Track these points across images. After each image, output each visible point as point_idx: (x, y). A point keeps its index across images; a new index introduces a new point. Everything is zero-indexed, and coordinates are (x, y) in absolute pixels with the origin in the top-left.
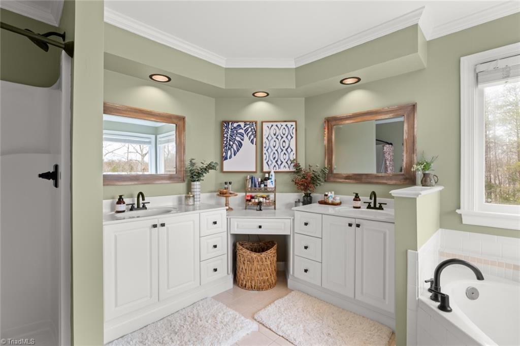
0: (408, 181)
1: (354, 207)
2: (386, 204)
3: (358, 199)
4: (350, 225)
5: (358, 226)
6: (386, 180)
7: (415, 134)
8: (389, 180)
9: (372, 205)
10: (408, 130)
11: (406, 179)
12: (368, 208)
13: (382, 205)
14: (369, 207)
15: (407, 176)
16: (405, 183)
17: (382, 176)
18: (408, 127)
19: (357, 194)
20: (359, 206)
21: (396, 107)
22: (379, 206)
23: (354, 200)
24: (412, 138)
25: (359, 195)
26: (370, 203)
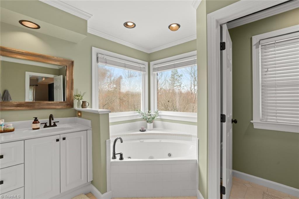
0: (69, 106)
1: (34, 129)
2: (58, 122)
3: (37, 122)
4: (58, 140)
5: (64, 139)
6: (55, 106)
7: (73, 78)
8: (57, 106)
9: (48, 125)
10: (69, 75)
11: (68, 105)
12: (44, 127)
13: (56, 123)
14: (46, 126)
15: (68, 103)
16: (67, 107)
17: (52, 104)
18: (69, 73)
19: (36, 118)
20: (38, 127)
21: (62, 59)
22: (54, 124)
23: (34, 123)
24: (71, 81)
25: (37, 118)
26: (46, 123)
